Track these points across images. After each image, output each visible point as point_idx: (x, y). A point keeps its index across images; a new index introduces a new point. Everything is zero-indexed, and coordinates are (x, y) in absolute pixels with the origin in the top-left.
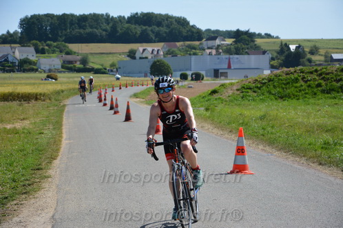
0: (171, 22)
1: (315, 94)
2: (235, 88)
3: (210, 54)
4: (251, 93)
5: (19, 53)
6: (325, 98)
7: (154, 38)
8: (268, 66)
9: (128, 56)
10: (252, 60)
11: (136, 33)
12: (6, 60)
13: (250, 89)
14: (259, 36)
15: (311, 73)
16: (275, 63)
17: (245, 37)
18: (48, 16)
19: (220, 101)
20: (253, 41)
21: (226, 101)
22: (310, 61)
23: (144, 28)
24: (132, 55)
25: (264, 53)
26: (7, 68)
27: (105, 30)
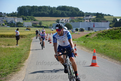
0: (73, 10)
2: (95, 34)
3: (87, 22)
4: (101, 36)
5: (17, 20)
7: (66, 15)
8: (108, 26)
9: (57, 22)
10: (102, 24)
11: (60, 13)
12: (12, 23)
13: (101, 35)
14: (106, 15)
16: (111, 25)
17: (100, 15)
18: (27, 6)
19: (89, 39)
20: (103, 17)
21: (92, 39)
23: (63, 11)
24: (58, 21)
25: (107, 21)
26: (12, 26)
27: (48, 12)
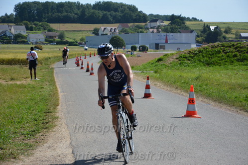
0: (124, 9)
1: (232, 62)
2: (175, 57)
3: (152, 32)
4: (186, 61)
5: (14, 30)
6: (239, 65)
7: (112, 20)
8: (195, 41)
9: (93, 33)
10: (183, 37)
11: (99, 16)
12: (5, 35)
13: (186, 58)
14: (188, 19)
15: (230, 47)
16: (200, 39)
17: (178, 20)
18: (35, 3)
19: (164, 67)
20: (184, 23)
21: (168, 67)
22: (225, 38)
23: (105, 12)
24: (96, 32)
25: (192, 32)
26: (6, 41)
27: (76, 14)
